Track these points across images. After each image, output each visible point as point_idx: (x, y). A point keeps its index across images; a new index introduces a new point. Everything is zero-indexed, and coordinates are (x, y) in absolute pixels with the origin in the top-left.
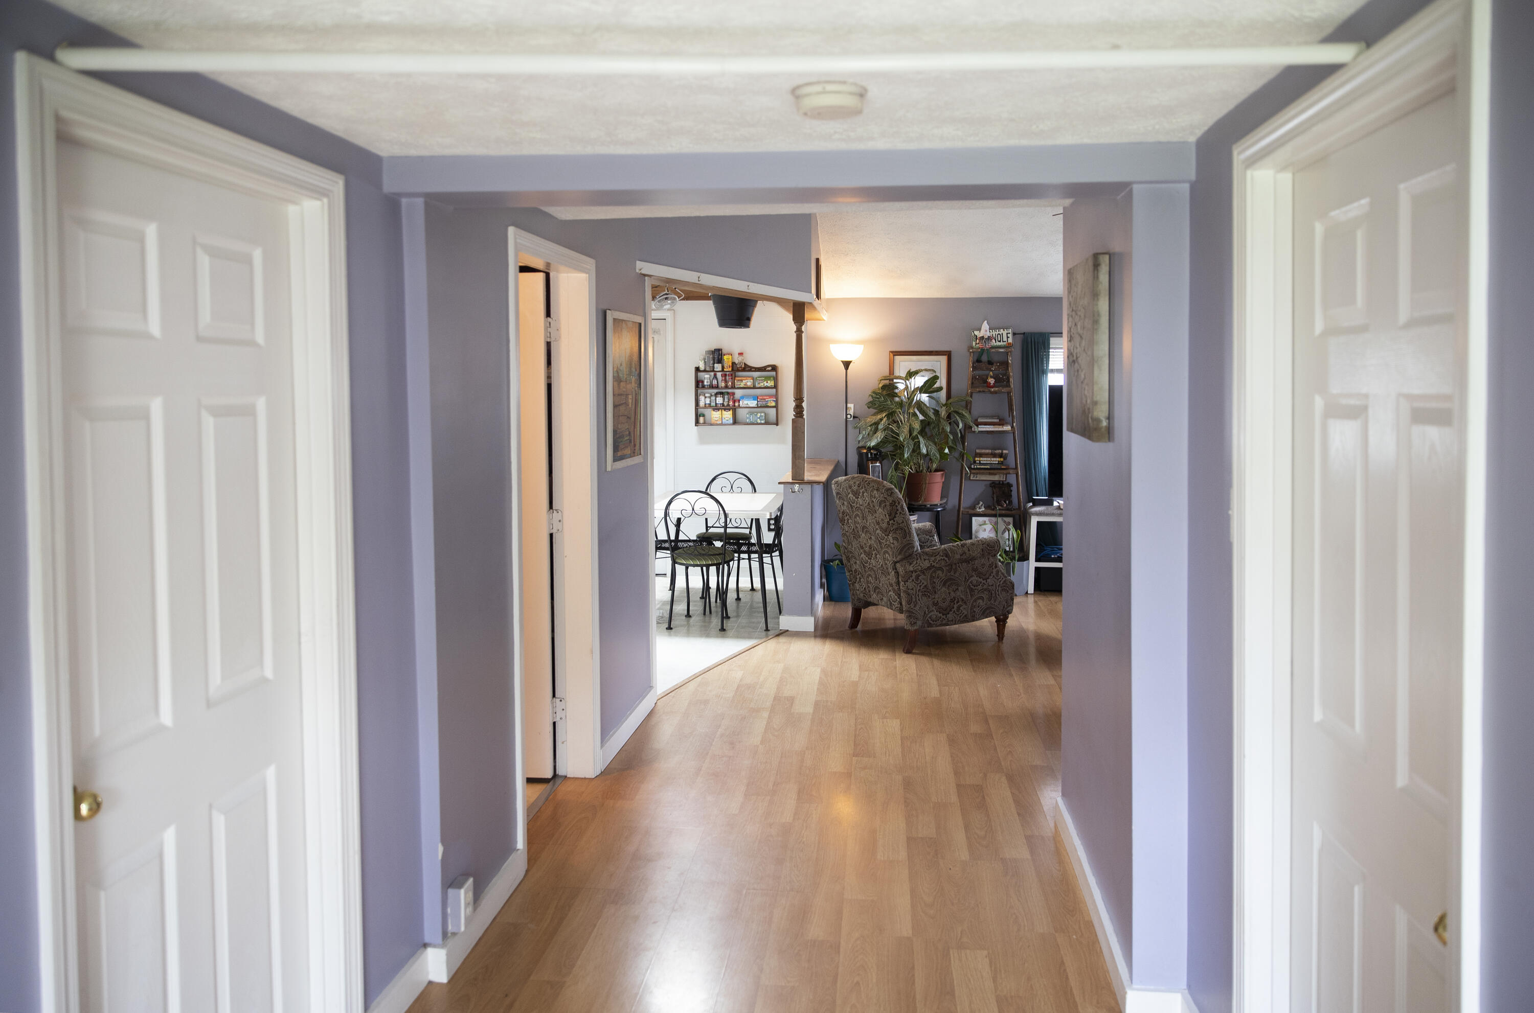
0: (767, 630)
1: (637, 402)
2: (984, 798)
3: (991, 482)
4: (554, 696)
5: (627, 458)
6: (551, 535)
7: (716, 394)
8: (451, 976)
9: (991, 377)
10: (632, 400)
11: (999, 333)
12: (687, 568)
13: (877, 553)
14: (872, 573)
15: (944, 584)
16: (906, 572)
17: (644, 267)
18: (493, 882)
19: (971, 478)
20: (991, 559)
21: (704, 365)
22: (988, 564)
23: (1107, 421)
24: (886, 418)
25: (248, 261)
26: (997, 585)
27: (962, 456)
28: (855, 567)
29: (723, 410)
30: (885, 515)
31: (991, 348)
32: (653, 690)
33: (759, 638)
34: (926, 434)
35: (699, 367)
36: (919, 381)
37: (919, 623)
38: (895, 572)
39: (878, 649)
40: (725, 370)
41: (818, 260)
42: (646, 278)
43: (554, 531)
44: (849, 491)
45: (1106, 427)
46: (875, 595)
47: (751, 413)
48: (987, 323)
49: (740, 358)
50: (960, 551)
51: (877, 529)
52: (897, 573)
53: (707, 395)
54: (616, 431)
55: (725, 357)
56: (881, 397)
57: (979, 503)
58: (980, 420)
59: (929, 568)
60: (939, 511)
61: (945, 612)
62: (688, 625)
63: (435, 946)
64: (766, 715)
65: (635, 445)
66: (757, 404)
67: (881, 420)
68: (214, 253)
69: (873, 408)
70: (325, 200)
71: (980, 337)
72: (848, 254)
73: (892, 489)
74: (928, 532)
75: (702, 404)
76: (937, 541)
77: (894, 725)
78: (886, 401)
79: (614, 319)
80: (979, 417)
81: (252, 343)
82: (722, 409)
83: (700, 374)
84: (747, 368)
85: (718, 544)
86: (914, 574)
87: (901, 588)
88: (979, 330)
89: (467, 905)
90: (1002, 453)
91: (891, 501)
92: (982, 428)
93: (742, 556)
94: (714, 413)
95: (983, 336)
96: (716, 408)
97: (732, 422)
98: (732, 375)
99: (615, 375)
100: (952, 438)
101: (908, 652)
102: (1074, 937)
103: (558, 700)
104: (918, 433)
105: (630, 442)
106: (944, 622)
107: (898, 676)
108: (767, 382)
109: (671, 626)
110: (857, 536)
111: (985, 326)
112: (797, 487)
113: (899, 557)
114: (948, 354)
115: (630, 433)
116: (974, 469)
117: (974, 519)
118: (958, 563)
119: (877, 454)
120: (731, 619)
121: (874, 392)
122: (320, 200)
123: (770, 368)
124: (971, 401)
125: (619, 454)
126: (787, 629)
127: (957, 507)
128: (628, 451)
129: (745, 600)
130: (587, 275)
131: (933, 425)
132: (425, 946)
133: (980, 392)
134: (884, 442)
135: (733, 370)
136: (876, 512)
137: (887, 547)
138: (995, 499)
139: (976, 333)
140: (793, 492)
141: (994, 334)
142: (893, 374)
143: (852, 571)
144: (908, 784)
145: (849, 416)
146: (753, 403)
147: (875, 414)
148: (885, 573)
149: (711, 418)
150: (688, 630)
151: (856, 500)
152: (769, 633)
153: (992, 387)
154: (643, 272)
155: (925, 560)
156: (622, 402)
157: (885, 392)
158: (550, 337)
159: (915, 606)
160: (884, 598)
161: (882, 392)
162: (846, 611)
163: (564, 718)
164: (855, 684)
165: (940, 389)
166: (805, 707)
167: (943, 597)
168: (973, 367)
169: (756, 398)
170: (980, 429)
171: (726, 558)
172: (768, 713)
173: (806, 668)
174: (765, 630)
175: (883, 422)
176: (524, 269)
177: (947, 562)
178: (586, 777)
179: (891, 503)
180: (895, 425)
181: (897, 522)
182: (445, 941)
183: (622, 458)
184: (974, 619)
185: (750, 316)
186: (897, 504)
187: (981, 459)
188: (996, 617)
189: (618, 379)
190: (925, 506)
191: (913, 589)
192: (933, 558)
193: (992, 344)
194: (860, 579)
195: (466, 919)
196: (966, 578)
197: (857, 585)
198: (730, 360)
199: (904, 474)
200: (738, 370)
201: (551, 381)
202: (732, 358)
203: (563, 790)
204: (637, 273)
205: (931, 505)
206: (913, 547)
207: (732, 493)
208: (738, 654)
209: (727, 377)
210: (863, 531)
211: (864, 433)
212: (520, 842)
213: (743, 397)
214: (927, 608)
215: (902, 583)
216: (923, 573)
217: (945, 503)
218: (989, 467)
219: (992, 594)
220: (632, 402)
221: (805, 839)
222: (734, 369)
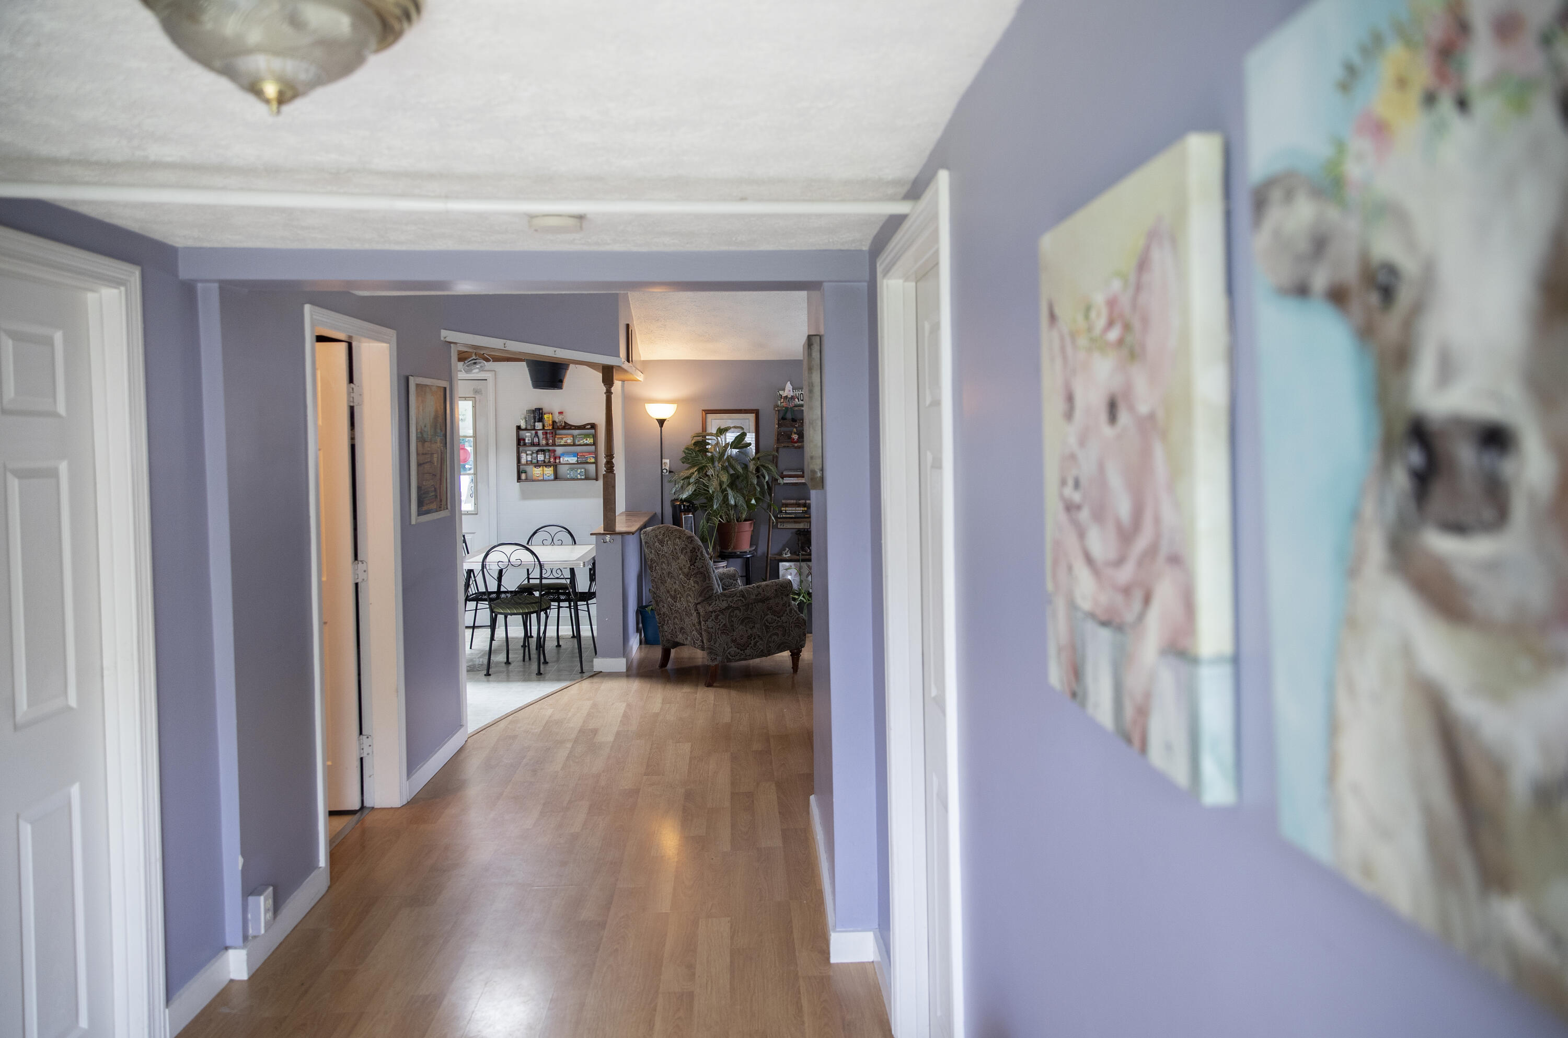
0: (582, 672)
1: (442, 460)
2: (753, 801)
3: (796, 530)
4: (361, 733)
5: (433, 512)
6: (357, 585)
7: (537, 452)
8: (251, 973)
9: (795, 433)
10: (438, 459)
11: (802, 392)
12: (506, 617)
13: (681, 596)
14: (678, 615)
15: (742, 623)
16: (706, 612)
17: (448, 335)
18: (294, 894)
19: (779, 527)
20: (785, 599)
21: (524, 424)
22: (782, 603)
23: (821, 472)
24: (697, 472)
25: (49, 342)
26: (791, 622)
27: (769, 506)
28: (665, 610)
29: (544, 468)
30: (687, 561)
31: (794, 406)
32: (462, 729)
33: (570, 680)
34: (736, 486)
35: (520, 426)
36: (730, 437)
37: (719, 658)
38: (697, 613)
39: (683, 685)
40: (546, 428)
41: (628, 326)
42: (452, 345)
43: (359, 581)
44: (656, 540)
45: (820, 477)
46: (681, 635)
47: (572, 469)
48: (791, 383)
49: (561, 417)
50: (756, 592)
51: (680, 574)
52: (698, 613)
53: (528, 452)
54: (421, 487)
55: (546, 416)
56: (693, 453)
57: (785, 549)
58: (785, 473)
59: (727, 608)
60: (749, 557)
61: (743, 648)
62: (508, 672)
63: (235, 948)
64: (569, 745)
65: (441, 501)
66: (577, 461)
67: (693, 473)
68: (17, 337)
69: (687, 463)
70: (123, 289)
71: (785, 397)
72: (658, 320)
73: (692, 537)
74: (733, 577)
75: (523, 461)
76: (740, 584)
77: (687, 747)
78: (697, 456)
79: (418, 385)
80: (785, 470)
81: (55, 415)
82: (543, 466)
83: (521, 432)
84: (567, 426)
85: (537, 594)
86: (714, 614)
87: (702, 627)
88: (784, 390)
89: (266, 911)
90: (805, 503)
91: (691, 548)
92: (787, 480)
93: (562, 604)
94: (536, 469)
95: (787, 396)
96: (538, 465)
97: (553, 478)
98: (552, 432)
99: (419, 435)
100: (759, 490)
101: (709, 685)
102: (805, 902)
103: (365, 737)
104: (728, 486)
105: (436, 496)
106: (742, 657)
107: (697, 707)
108: (587, 440)
109: (490, 673)
110: (663, 582)
111: (789, 386)
112: (608, 538)
113: (700, 599)
114: (756, 412)
115: (435, 489)
116: (780, 518)
117: (781, 564)
118: (754, 603)
119: (689, 506)
120: (549, 664)
121: (687, 449)
122: (119, 288)
123: (589, 427)
124: (777, 457)
125: (425, 508)
126: (600, 670)
127: (766, 554)
128: (433, 506)
129: (565, 647)
130: (388, 345)
131: (741, 478)
132: (227, 948)
133: (784, 447)
134: (695, 494)
135: (553, 428)
136: (679, 559)
137: (689, 591)
138: (800, 545)
139: (781, 392)
140: (604, 542)
141: (797, 393)
142: (706, 431)
143: (660, 614)
144: (688, 796)
145: (665, 471)
146: (573, 460)
147: (688, 469)
148: (689, 614)
149: (533, 475)
150: (508, 676)
151: (662, 548)
152: (584, 675)
153: (796, 443)
154: (448, 339)
155: (723, 601)
156: (426, 461)
157: (697, 448)
158: (353, 402)
159: (714, 644)
160: (688, 637)
161: (695, 448)
162: (656, 653)
163: (371, 754)
164: (657, 715)
165: (750, 444)
166: (607, 737)
167: (740, 634)
168: (779, 424)
169: (576, 454)
170: (785, 482)
171: (542, 605)
172: (571, 744)
173: (613, 704)
174: (580, 673)
175: (694, 476)
176: (321, 339)
177: (743, 602)
178: (393, 807)
179: (691, 550)
180: (706, 479)
181: (697, 567)
182: (245, 943)
183: (428, 512)
184: (769, 653)
185: (562, 378)
186: (697, 551)
187: (787, 509)
188: (790, 652)
189: (421, 440)
190: (736, 553)
191: (712, 628)
192: (731, 599)
193: (796, 403)
194: (668, 621)
195: (266, 923)
196: (761, 616)
197: (665, 627)
198: (551, 419)
199: (714, 524)
200: (559, 429)
201: (354, 442)
202: (552, 417)
203: (369, 819)
204: (442, 341)
205: (740, 553)
206: (713, 590)
207: (553, 545)
208: (550, 694)
209: (548, 435)
210: (668, 577)
211: (677, 486)
212: (322, 860)
213: (563, 454)
214: (726, 645)
215: (703, 623)
216: (722, 613)
217: (754, 550)
218: (794, 516)
219: (786, 630)
220: (437, 461)
221: (589, 844)
222: (555, 427)
